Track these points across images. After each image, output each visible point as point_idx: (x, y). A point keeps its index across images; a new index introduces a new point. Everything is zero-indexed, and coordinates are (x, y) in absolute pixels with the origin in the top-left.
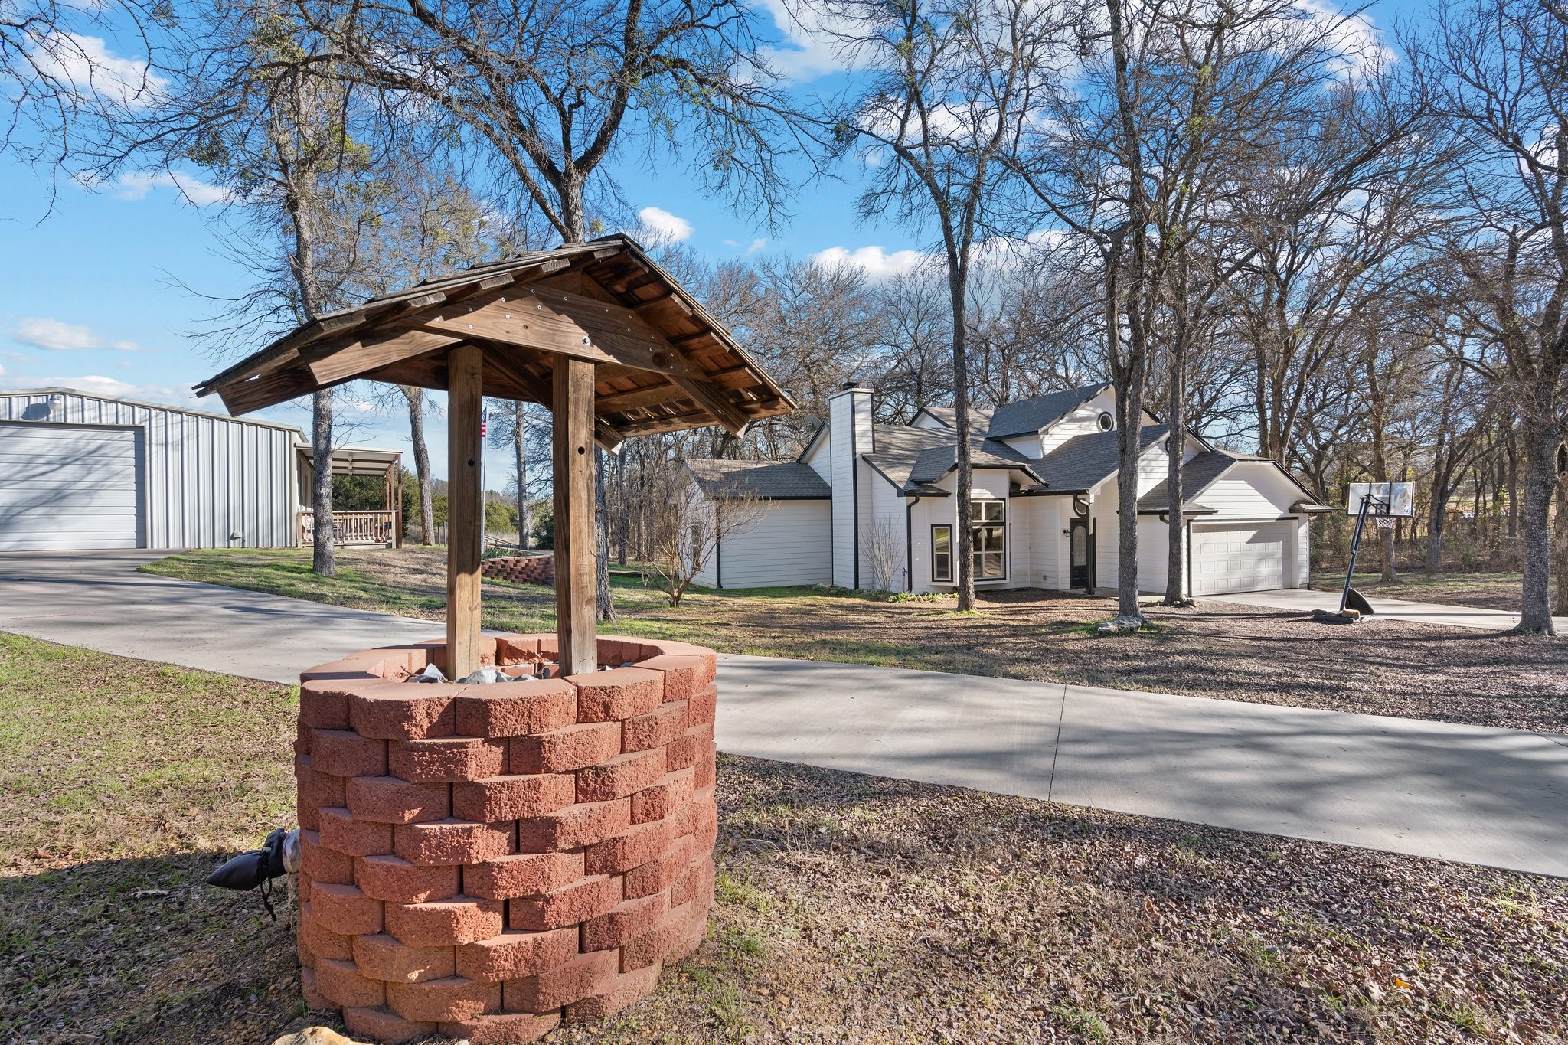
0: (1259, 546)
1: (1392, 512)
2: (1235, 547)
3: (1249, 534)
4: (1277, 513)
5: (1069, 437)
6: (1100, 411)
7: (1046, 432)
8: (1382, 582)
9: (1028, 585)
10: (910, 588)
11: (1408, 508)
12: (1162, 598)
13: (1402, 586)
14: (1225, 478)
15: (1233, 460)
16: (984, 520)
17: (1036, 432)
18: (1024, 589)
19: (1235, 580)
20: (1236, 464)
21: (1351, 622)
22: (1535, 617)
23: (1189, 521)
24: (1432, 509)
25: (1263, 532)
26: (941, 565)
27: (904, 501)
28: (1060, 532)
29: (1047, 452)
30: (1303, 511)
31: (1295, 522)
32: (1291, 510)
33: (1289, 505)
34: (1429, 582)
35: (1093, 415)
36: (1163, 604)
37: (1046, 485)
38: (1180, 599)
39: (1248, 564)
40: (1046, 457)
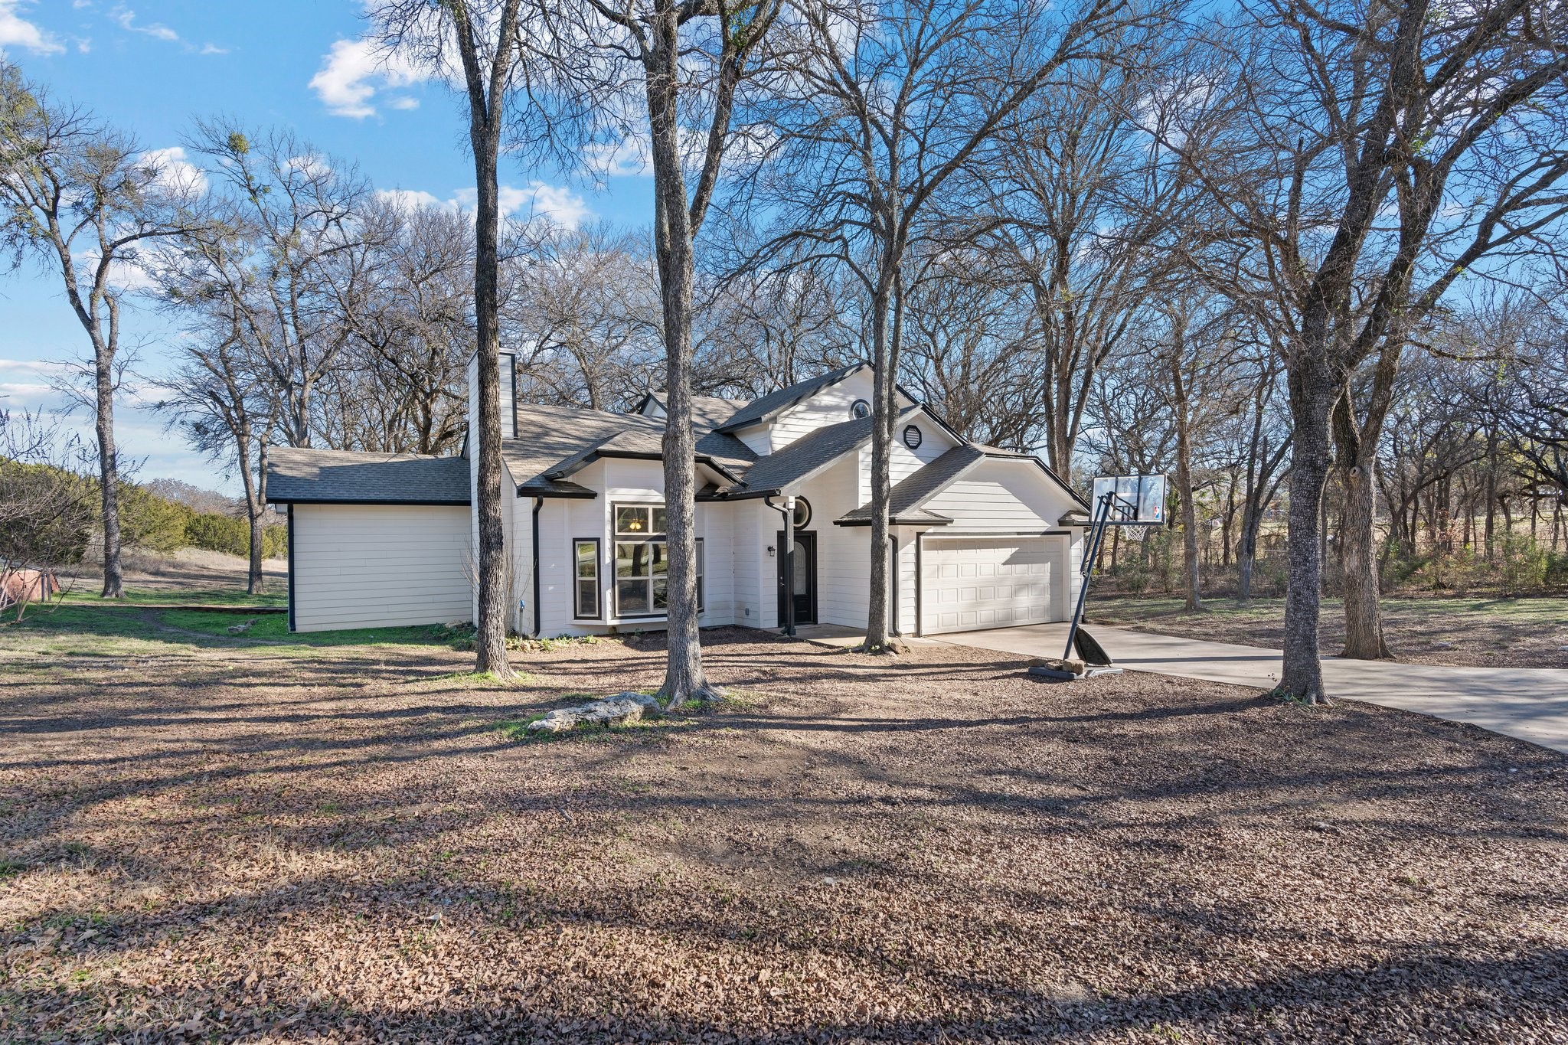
0: (1019, 568)
1: (1141, 518)
2: (987, 571)
3: (1007, 553)
4: (1042, 525)
5: (811, 430)
6: (853, 399)
7: (774, 420)
8: (1185, 611)
9: (732, 621)
10: (537, 630)
11: (1159, 511)
12: (860, 641)
13: (1204, 615)
14: (971, 478)
15: (980, 454)
16: (651, 533)
17: (759, 420)
18: (725, 627)
19: (986, 614)
20: (983, 459)
21: (1071, 679)
22: (1299, 674)
23: (919, 534)
24: (1243, 530)
25: (1024, 550)
26: (587, 600)
27: (529, 503)
28: (762, 550)
29: (778, 447)
30: (1073, 524)
31: (1067, 537)
32: (1061, 523)
33: (1059, 516)
34: (1233, 610)
35: (844, 404)
36: (858, 650)
37: (744, 485)
38: (880, 643)
39: (1005, 591)
40: (777, 455)
